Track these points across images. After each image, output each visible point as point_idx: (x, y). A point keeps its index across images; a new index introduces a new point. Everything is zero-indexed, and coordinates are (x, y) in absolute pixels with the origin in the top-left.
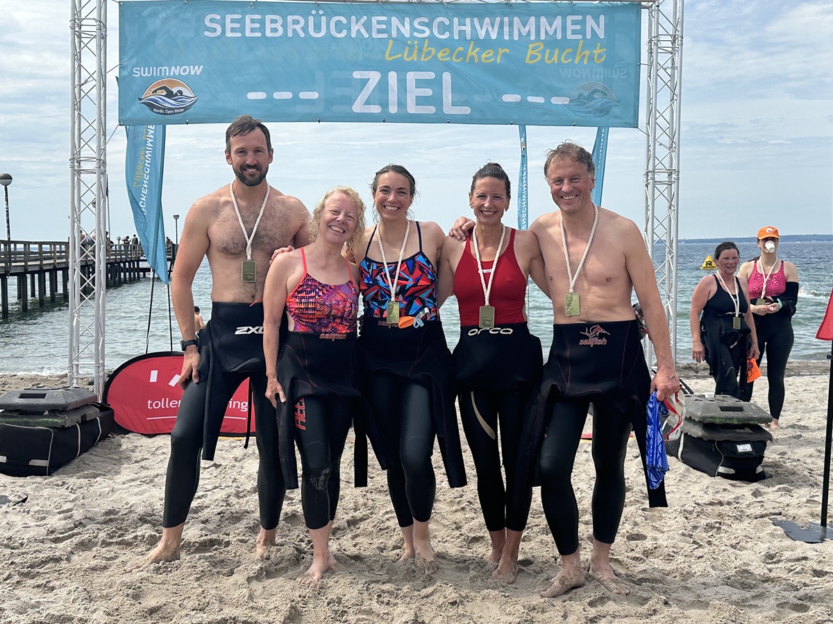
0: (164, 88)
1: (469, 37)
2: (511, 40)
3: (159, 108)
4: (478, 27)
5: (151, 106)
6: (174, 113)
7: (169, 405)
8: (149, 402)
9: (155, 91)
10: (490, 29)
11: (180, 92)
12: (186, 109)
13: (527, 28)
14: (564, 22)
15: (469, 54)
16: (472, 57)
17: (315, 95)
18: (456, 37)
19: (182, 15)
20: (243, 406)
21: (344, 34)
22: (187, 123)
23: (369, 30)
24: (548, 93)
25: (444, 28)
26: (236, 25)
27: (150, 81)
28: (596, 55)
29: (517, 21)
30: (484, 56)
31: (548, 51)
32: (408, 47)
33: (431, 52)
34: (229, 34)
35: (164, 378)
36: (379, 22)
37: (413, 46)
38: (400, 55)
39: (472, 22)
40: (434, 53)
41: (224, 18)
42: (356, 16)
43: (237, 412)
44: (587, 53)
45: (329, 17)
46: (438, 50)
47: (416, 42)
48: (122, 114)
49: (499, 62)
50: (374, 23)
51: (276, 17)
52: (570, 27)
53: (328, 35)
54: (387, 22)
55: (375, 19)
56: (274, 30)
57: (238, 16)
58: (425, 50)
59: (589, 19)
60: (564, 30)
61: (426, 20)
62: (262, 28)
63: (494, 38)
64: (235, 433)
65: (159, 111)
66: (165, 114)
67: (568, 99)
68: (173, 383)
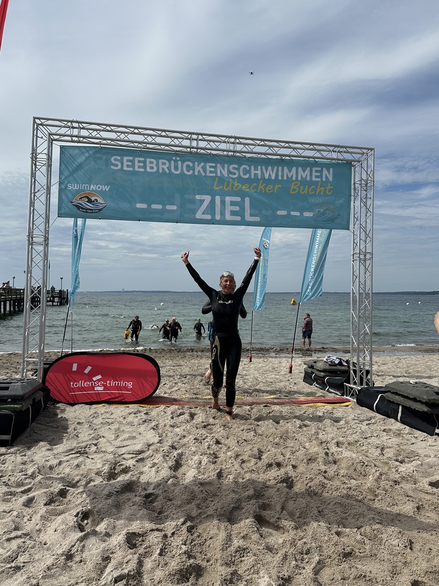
0: (87, 197)
1: (259, 178)
2: (282, 179)
3: (84, 209)
4: (265, 172)
5: (78, 207)
6: (93, 212)
7: (84, 385)
8: (72, 383)
9: (81, 198)
10: (271, 173)
11: (96, 200)
12: (100, 210)
13: (291, 173)
14: (311, 171)
15: (260, 187)
16: (261, 189)
17: (175, 208)
18: (253, 177)
19: (98, 155)
20: (130, 385)
21: (191, 173)
22: (100, 219)
23: (205, 171)
24: (302, 210)
25: (246, 172)
26: (130, 164)
27: (78, 191)
28: (328, 190)
29: (286, 169)
30: (267, 189)
31: (302, 187)
32: (226, 183)
33: (239, 186)
34: (125, 168)
35: (82, 367)
36: (211, 167)
37: (229, 182)
38: (222, 187)
39: (262, 169)
40: (240, 186)
41: (122, 159)
42: (198, 162)
43: (126, 388)
44: (323, 188)
45: (183, 162)
46: (243, 185)
47: (231, 180)
48: (60, 211)
49: (275, 192)
50: (208, 167)
51: (152, 160)
52: (314, 174)
53: (182, 173)
54: (215, 167)
55: (208, 165)
56: (152, 168)
57: (131, 158)
58: (236, 185)
59: (325, 170)
60: (311, 175)
61: (237, 166)
62: (145, 167)
63: (273, 178)
64: (125, 402)
65: (82, 210)
66: (87, 212)
67: (312, 214)
68: (87, 371)
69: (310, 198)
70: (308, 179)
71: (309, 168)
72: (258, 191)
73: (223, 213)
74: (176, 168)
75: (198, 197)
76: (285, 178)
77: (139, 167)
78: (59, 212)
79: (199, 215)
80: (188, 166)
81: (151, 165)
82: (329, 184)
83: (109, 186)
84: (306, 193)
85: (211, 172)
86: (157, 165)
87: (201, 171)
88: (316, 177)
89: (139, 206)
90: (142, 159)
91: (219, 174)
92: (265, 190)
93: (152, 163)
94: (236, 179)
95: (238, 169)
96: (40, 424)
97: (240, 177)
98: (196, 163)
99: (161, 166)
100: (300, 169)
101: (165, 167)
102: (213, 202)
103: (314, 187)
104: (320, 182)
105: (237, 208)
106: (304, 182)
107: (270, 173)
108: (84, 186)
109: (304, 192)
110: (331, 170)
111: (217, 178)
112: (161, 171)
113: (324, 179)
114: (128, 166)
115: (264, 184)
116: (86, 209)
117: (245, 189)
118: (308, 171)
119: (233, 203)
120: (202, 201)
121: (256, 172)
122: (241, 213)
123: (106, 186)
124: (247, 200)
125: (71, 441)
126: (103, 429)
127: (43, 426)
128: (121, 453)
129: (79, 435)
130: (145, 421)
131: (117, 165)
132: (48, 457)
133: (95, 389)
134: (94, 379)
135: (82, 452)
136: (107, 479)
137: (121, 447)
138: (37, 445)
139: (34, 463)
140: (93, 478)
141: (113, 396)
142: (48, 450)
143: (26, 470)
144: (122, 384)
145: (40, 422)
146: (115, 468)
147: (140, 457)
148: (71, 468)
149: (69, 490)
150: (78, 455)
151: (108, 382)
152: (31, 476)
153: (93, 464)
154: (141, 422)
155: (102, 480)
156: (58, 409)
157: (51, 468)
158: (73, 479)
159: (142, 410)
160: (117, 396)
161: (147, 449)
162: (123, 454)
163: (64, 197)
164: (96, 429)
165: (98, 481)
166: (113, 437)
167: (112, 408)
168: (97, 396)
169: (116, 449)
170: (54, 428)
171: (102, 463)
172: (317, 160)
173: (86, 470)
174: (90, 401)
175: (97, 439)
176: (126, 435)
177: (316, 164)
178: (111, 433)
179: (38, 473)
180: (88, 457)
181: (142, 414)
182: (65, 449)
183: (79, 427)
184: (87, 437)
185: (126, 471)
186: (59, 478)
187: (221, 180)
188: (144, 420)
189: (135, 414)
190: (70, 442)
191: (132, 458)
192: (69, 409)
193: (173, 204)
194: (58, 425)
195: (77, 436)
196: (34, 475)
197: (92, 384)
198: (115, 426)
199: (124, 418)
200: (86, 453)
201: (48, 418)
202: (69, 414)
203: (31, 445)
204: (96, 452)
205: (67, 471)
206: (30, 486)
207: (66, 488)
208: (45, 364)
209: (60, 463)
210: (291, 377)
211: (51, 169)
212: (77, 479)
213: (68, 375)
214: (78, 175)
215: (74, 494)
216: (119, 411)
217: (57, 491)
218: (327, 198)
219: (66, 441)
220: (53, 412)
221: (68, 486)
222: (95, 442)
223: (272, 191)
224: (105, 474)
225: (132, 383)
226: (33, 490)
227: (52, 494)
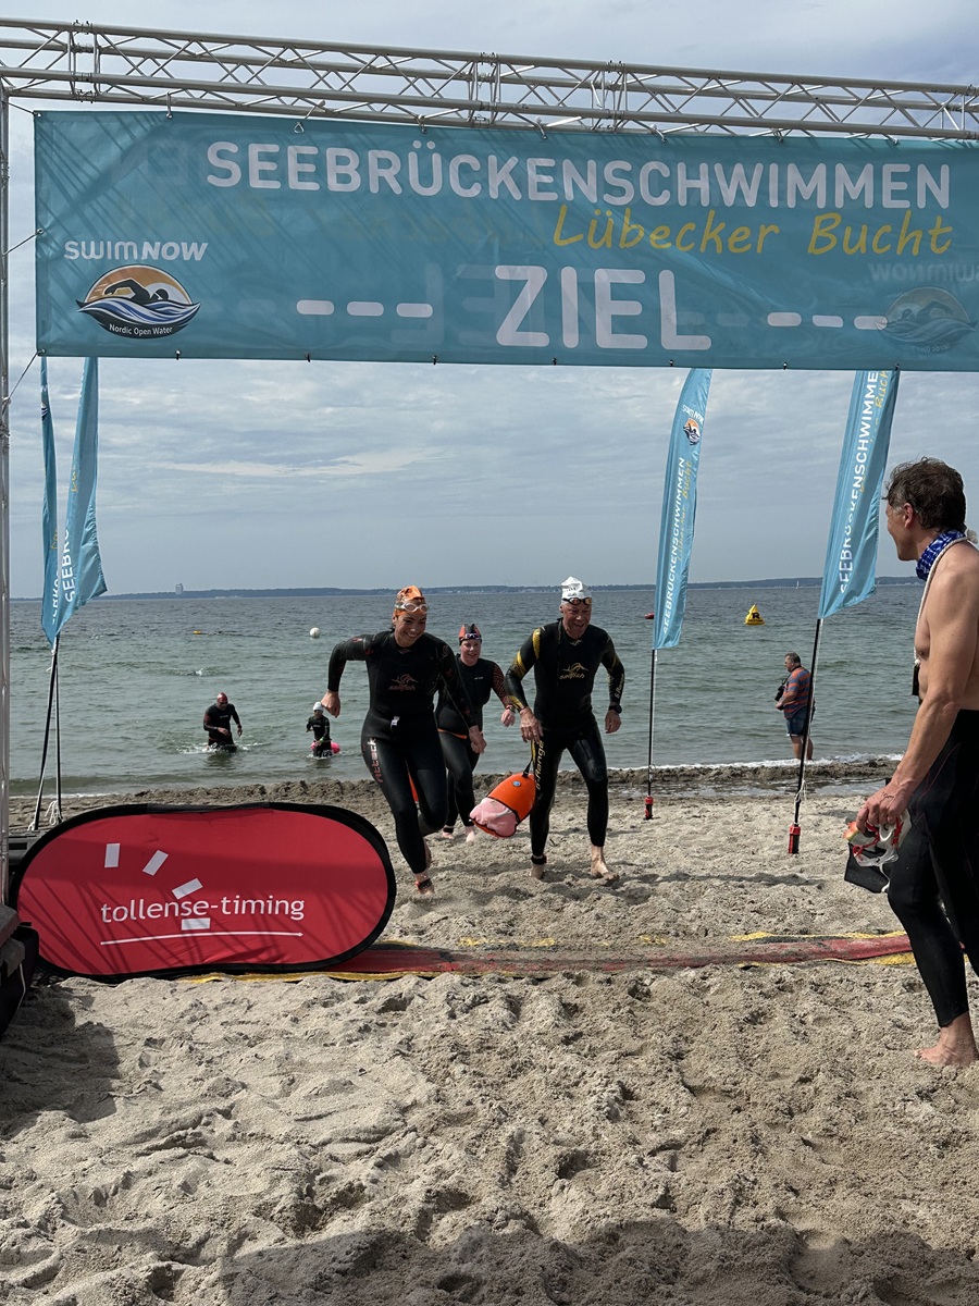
0: (130, 284)
1: (705, 202)
2: (782, 208)
3: (122, 324)
4: (722, 183)
5: (104, 320)
6: (153, 336)
7: (145, 914)
8: (104, 910)
9: (112, 290)
10: (744, 186)
11: (163, 293)
12: (177, 327)
13: (811, 186)
14: (878, 176)
15: (707, 236)
16: (711, 243)
17: (425, 311)
18: (683, 202)
19: (162, 143)
21: (475, 191)
22: (178, 357)
23: (522, 184)
24: (849, 309)
25: (660, 184)
26: (270, 166)
27: (101, 268)
28: (934, 240)
29: (793, 173)
30: (732, 240)
31: (848, 231)
32: (594, 223)
33: (635, 232)
34: (256, 183)
36: (541, 170)
37: (603, 221)
38: (580, 237)
39: (712, 174)
40: (641, 234)
41: (244, 149)
42: (497, 155)
44: (918, 234)
45: (447, 158)
46: (650, 229)
47: (609, 213)
48: (43, 333)
49: (759, 251)
50: (531, 173)
51: (345, 152)
52: (888, 186)
53: (447, 195)
54: (554, 171)
55: (532, 164)
56: (344, 179)
57: (273, 148)
58: (626, 229)
59: (922, 171)
60: (878, 190)
61: (627, 166)
62: (320, 174)
63: (751, 202)
64: (283, 965)
65: (118, 329)
66: (133, 336)
67: (885, 321)
68: (152, 867)
69: (875, 267)
70: (869, 203)
71: (869, 167)
72: (702, 250)
73: (586, 326)
74: (426, 178)
75: (502, 272)
76: (791, 203)
77: (302, 176)
78: (41, 339)
79: (507, 334)
80: (464, 168)
81: (342, 169)
82: (939, 219)
84: (863, 251)
85: (542, 187)
86: (363, 168)
87: (511, 185)
88: (896, 195)
89: (306, 307)
90: (311, 150)
91: (569, 194)
92: (725, 245)
93: (341, 161)
94: (628, 210)
95: (631, 176)
96: (22, 1049)
97: (638, 205)
99: (375, 172)
100: (840, 170)
101: (389, 175)
102: (552, 288)
103: (888, 228)
104: (909, 212)
105: (633, 308)
106: (855, 214)
107: (739, 186)
108: (121, 248)
109: (856, 248)
110: (945, 170)
111: (563, 211)
112: (374, 189)
113: (921, 203)
114: (264, 175)
115: (722, 225)
116: (129, 326)
117: (656, 241)
118: (866, 178)
119: (619, 292)
120: (516, 287)
121: (694, 184)
122: (648, 323)
123: (194, 245)
124: (667, 279)
125: (141, 1104)
126: (234, 1059)
127: (33, 1056)
128: (321, 1139)
129: (162, 1083)
130: (366, 1029)
131: (227, 174)
132: (81, 1160)
133: (184, 928)
134: (178, 893)
135: (186, 1139)
136: (294, 1228)
137: (311, 1119)
138: (34, 1123)
139: (38, 1183)
140: (249, 1229)
141: (241, 949)
142: (74, 1136)
143: (18, 1208)
144: (271, 906)
145: (20, 1043)
146: (311, 1193)
147: (384, 1149)
148: (167, 1198)
149: (182, 1271)
150: (181, 1151)
151: (225, 901)
152: (40, 1226)
153: (236, 1182)
154: (353, 1031)
155: (280, 1234)
156: (70, 998)
157: (100, 1198)
158: (186, 1236)
159: (344, 990)
160: (254, 946)
161: (400, 1123)
162: (324, 1144)
163: (54, 288)
164: (209, 1062)
165: (268, 1238)
166: (275, 1085)
167: (246, 987)
168: (189, 949)
169: (299, 1125)
170: (71, 1060)
171: (267, 1176)
172: (895, 138)
173: (219, 1201)
175: (226, 1095)
176: (321, 1080)
177: (893, 152)
178: (267, 1072)
179: (63, 1217)
180: (211, 1156)
181: (349, 1003)
182: (131, 1133)
183: (153, 1054)
184: (190, 1090)
185: (349, 1198)
186: (139, 1233)
187: (578, 216)
188: (361, 1024)
189: (325, 1005)
190: (138, 1109)
191: (359, 1155)
192: (102, 994)
193: (422, 301)
194: (84, 1050)
195: (156, 1086)
196: (50, 1226)
197: (172, 909)
198: (274, 1049)
199: (295, 1020)
200: (203, 1143)
201: (41, 1026)
202: (107, 1011)
203: (10, 1122)
204: (233, 1138)
205: (156, 1205)
206: (48, 1262)
207: (169, 1267)
209: (127, 1181)
211: (6, 191)
212: (197, 1232)
214: (99, 210)
215: (202, 1286)
216: (270, 996)
217: (143, 1276)
218: (931, 267)
219: (125, 1105)
220: (54, 1008)
221: (172, 1258)
222: (223, 1104)
223: (748, 247)
224: (284, 1214)
226: (60, 1275)
227: (130, 1286)
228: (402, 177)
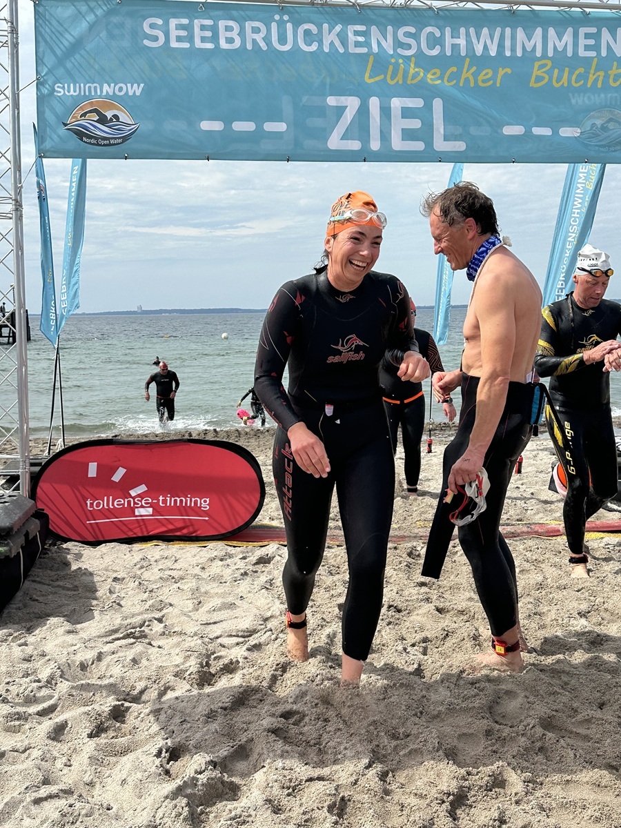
0: (95, 111)
1: (463, 53)
2: (513, 57)
3: (91, 137)
4: (474, 40)
5: (80, 135)
6: (110, 145)
7: (113, 505)
8: (88, 502)
9: (84, 115)
10: (489, 42)
11: (116, 117)
12: (125, 139)
13: (533, 42)
14: (576, 35)
15: (464, 75)
16: (467, 80)
17: (281, 127)
18: (449, 53)
19: (115, 19)
20: (205, 503)
21: (314, 47)
22: (126, 158)
23: (344, 43)
24: (555, 123)
25: (434, 41)
26: (183, 33)
27: (77, 101)
28: (612, 77)
29: (520, 33)
30: (481, 78)
31: (556, 71)
32: (391, 68)
33: (417, 74)
34: (174, 44)
35: (106, 471)
36: (357, 33)
37: (396, 65)
38: (382, 76)
39: (468, 34)
40: (422, 74)
41: (167, 23)
42: (329, 23)
43: (197, 510)
44: (602, 74)
45: (296, 25)
46: (427, 71)
47: (401, 61)
48: (42, 143)
49: (498, 85)
50: (350, 35)
51: (231, 23)
52: (582, 42)
53: (296, 49)
54: (365, 34)
55: (351, 29)
56: (230, 40)
57: (185, 21)
58: (412, 71)
59: (605, 32)
60: (576, 45)
61: (412, 30)
62: (215, 38)
63: (493, 53)
64: (196, 537)
65: (89, 141)
66: (98, 145)
67: (579, 131)
68: (117, 477)
69: (573, 95)
70: (570, 54)
71: (570, 30)
72: (461, 85)
73: (385, 137)
74: (283, 40)
75: (332, 101)
76: (519, 54)
77: (203, 39)
78: (39, 148)
79: (335, 142)
80: (307, 32)
81: (229, 34)
82: (615, 63)
83: (142, 85)
84: (566, 85)
85: (357, 44)
86: (242, 33)
87: (337, 43)
88: (587, 48)
89: (206, 125)
90: (209, 22)
91: (375, 48)
92: (476, 82)
93: (228, 29)
94: (413, 59)
95: (415, 36)
96: (40, 582)
97: (420, 54)
98: (326, 26)
99: (250, 36)
100: (551, 31)
101: (259, 38)
102: (363, 111)
103: (582, 70)
104: (596, 59)
105: (416, 124)
106: (561, 61)
107: (485, 42)
108: (90, 87)
109: (561, 83)
110: (619, 32)
111: (371, 60)
112: (249, 47)
113: (604, 53)
114: (179, 39)
115: (474, 69)
116: (96, 138)
117: (431, 79)
118: (568, 37)
119: (407, 113)
120: (341, 110)
121: (456, 41)
122: (425, 134)
123: (135, 85)
124: (438, 104)
125: (110, 614)
126: (166, 590)
127: (46, 587)
128: (215, 635)
129: (122, 603)
130: (245, 574)
131: (156, 39)
132: (73, 645)
133: (137, 513)
134: (133, 493)
135: (136, 634)
136: (197, 684)
137: (210, 624)
138: (45, 624)
139: (47, 658)
140: (171, 684)
141: (171, 527)
142: (69, 632)
143: (35, 672)
144: (189, 501)
145: (38, 579)
146: (208, 665)
147: (253, 641)
148: (123, 666)
149: (130, 707)
150: (132, 640)
151: (161, 498)
152: (47, 682)
153: (164, 658)
154: (237, 575)
155: (188, 687)
156: (68, 554)
157: (83, 667)
158: (133, 688)
159: (233, 552)
160: (179, 525)
161: (262, 627)
162: (217, 638)
163: (49, 115)
164: (151, 591)
165: (182, 689)
166: (190, 605)
167: (174, 549)
168: (140, 526)
169: (203, 627)
170: (68, 589)
171: (182, 655)
172: (588, 10)
173: (154, 668)
174: (125, 537)
175: (160, 610)
176: (217, 602)
177: (586, 20)
178: (185, 598)
179: (61, 677)
180: (150, 644)
181: (236, 559)
182: (103, 630)
183: (117, 586)
184: (138, 607)
185: (230, 668)
186: (105, 686)
187: (380, 63)
188: (242, 571)
189: (221, 560)
190: (108, 617)
191: (238, 644)
192: (88, 551)
193: (280, 119)
194: (76, 583)
195: (119, 604)
196: (53, 682)
197: (129, 502)
198: (190, 585)
199: (203, 568)
200: (145, 637)
201: (51, 570)
202: (90, 562)
203: (31, 624)
204: (164, 634)
205: (117, 671)
206: (52, 702)
207: (122, 705)
208: (32, 465)
209: (100, 657)
210: (521, 482)
211: (17, 51)
212: (140, 686)
213: (80, 488)
214: (76, 64)
215: (142, 715)
216: (189, 555)
217: (107, 709)
218: (609, 95)
219: (100, 615)
220: (59, 559)
221: (125, 700)
222: (158, 615)
223: (491, 82)
224: (192, 676)
225: (208, 500)
226: (58, 709)
227: (99, 715)
228: (267, 39)
